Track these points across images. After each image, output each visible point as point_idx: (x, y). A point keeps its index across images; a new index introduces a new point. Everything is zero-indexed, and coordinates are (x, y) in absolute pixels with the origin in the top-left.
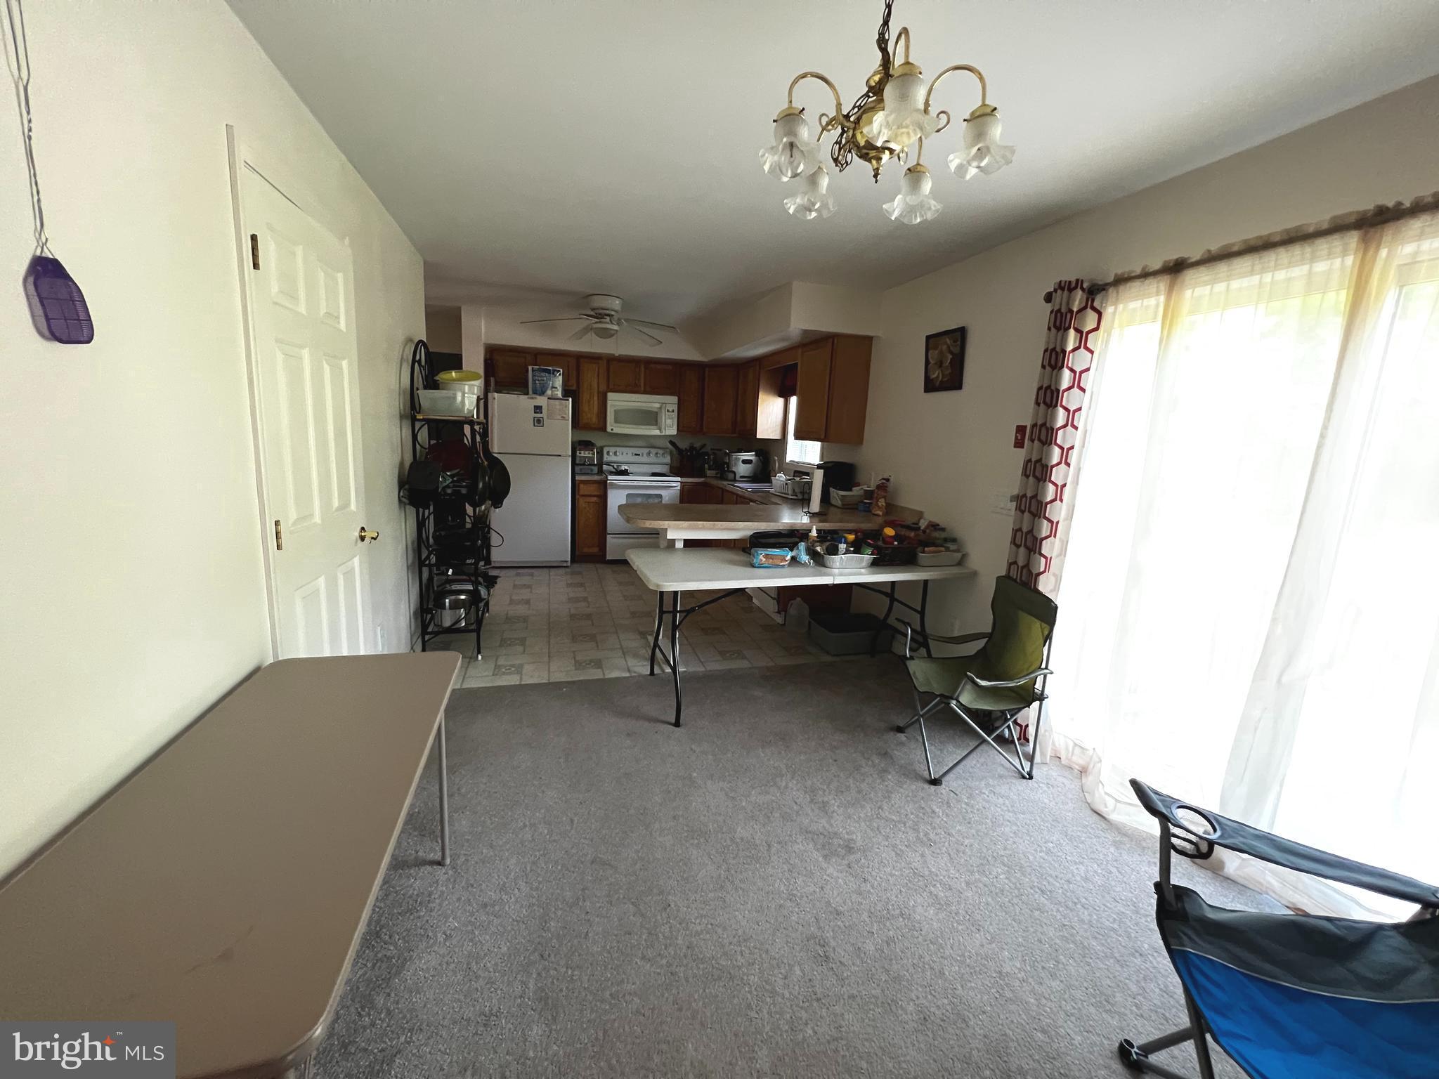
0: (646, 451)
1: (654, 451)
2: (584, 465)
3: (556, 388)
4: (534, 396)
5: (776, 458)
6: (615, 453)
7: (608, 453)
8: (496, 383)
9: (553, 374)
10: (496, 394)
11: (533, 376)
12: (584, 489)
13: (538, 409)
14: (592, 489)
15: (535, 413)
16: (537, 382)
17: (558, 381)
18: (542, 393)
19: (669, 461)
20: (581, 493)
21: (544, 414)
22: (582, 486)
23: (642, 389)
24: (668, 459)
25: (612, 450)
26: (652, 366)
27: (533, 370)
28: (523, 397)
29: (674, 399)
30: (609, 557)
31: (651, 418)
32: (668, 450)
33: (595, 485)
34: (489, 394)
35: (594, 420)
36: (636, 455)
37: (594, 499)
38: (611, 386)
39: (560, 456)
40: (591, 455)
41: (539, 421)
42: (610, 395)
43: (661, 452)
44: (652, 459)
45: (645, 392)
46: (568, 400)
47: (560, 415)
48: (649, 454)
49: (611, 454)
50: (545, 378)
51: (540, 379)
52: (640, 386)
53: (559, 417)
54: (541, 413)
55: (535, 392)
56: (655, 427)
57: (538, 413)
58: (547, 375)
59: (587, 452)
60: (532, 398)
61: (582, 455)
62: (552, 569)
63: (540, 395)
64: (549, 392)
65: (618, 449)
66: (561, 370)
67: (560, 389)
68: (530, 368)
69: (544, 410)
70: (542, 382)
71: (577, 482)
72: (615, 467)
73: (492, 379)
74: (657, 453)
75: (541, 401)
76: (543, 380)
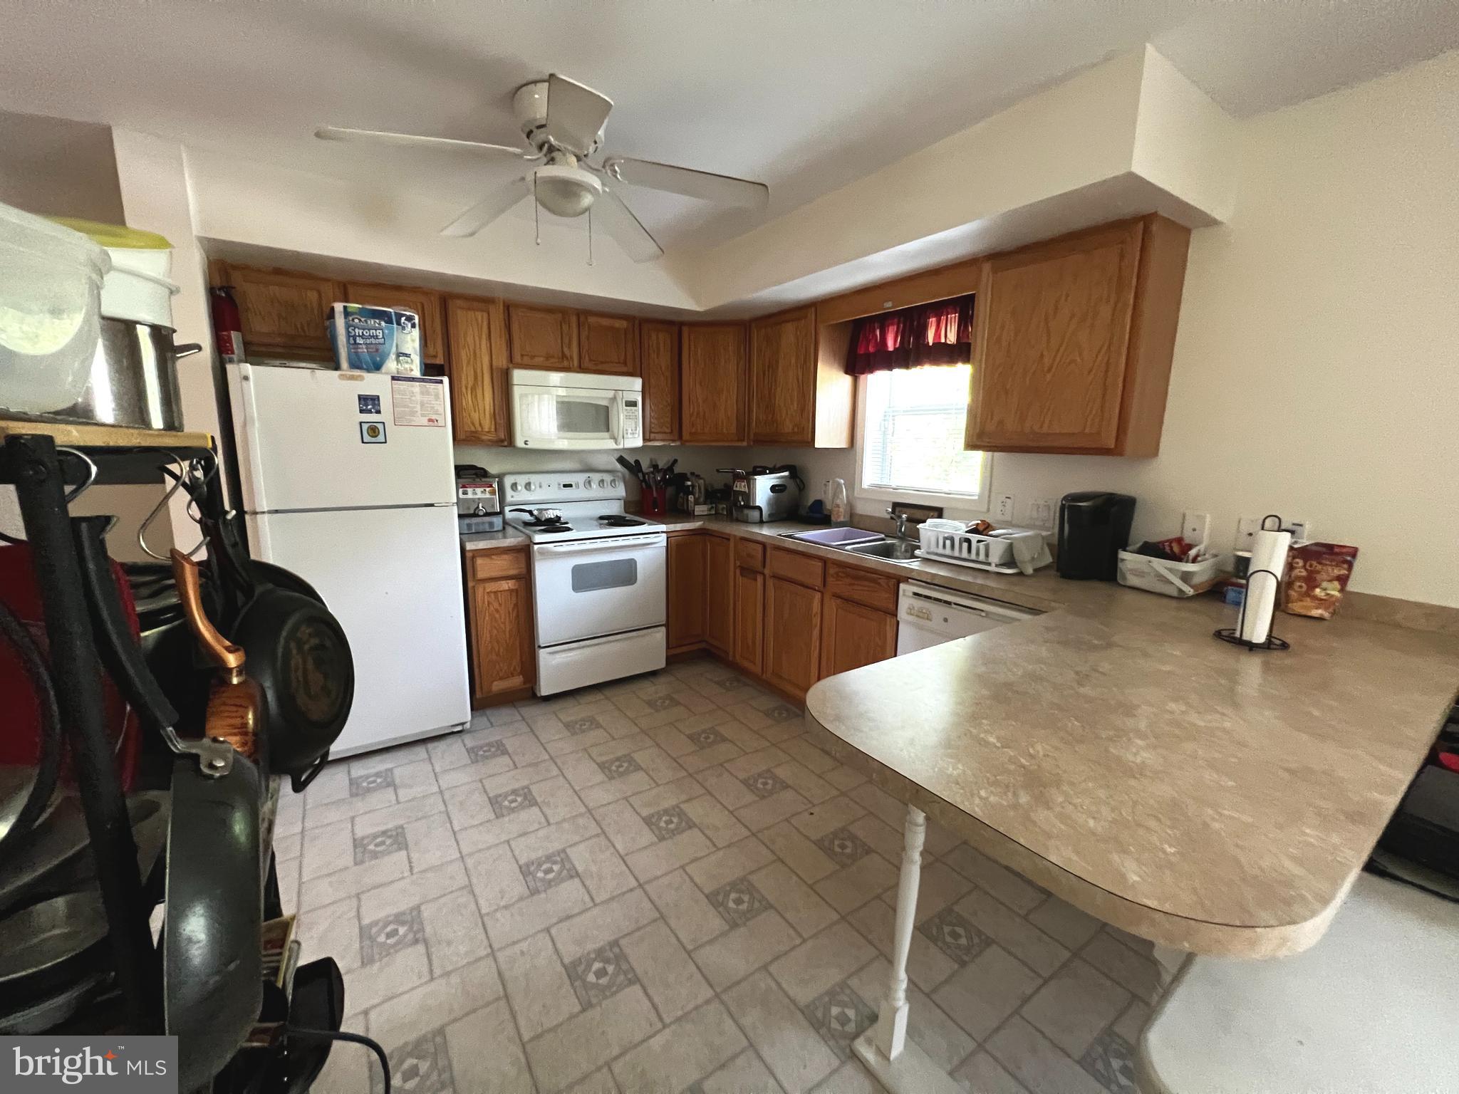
0: (580, 478)
1: (596, 477)
2: (475, 515)
3: (407, 355)
4: (357, 373)
5: (842, 481)
6: (528, 486)
7: (514, 486)
8: (246, 344)
9: (399, 323)
10: (248, 369)
11: (348, 326)
12: (485, 568)
13: (369, 403)
14: (501, 565)
15: (362, 411)
16: (359, 341)
17: (410, 340)
18: (377, 367)
19: (624, 494)
20: (481, 575)
21: (386, 415)
22: (479, 561)
23: (576, 363)
24: (621, 491)
25: (521, 480)
26: (592, 320)
27: (347, 313)
28: (327, 377)
29: (637, 383)
30: (545, 689)
31: (600, 418)
32: (620, 474)
33: (505, 557)
34: (229, 367)
35: (487, 424)
36: (565, 486)
37: (506, 585)
38: (517, 358)
39: (432, 505)
40: (488, 496)
41: (373, 431)
42: (519, 376)
43: (607, 478)
44: (595, 491)
45: (582, 369)
46: (441, 382)
47: (423, 415)
48: (589, 482)
49: (519, 488)
50: (380, 333)
51: (366, 333)
52: (572, 358)
53: (424, 421)
54: (378, 412)
55: (356, 364)
56: (606, 435)
57: (370, 412)
58: (383, 324)
59: (479, 490)
60: (352, 378)
61: (470, 496)
62: (430, 746)
63: (368, 371)
64: (391, 365)
65: (534, 479)
66: (417, 318)
67: (416, 359)
68: (339, 307)
69: (385, 404)
70: (373, 341)
71: (468, 555)
72: (535, 513)
73: (235, 337)
74: (602, 481)
75: (373, 383)
76: (376, 337)
